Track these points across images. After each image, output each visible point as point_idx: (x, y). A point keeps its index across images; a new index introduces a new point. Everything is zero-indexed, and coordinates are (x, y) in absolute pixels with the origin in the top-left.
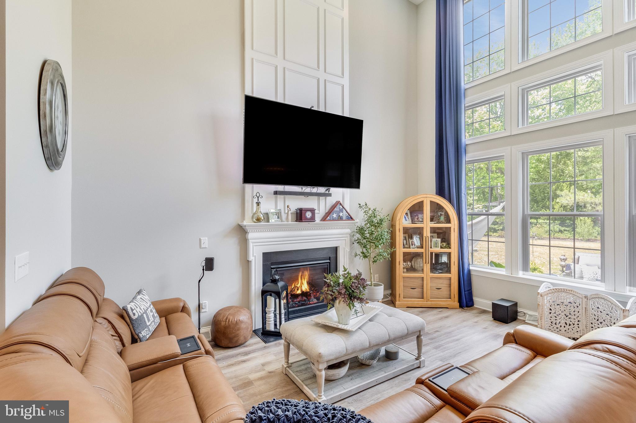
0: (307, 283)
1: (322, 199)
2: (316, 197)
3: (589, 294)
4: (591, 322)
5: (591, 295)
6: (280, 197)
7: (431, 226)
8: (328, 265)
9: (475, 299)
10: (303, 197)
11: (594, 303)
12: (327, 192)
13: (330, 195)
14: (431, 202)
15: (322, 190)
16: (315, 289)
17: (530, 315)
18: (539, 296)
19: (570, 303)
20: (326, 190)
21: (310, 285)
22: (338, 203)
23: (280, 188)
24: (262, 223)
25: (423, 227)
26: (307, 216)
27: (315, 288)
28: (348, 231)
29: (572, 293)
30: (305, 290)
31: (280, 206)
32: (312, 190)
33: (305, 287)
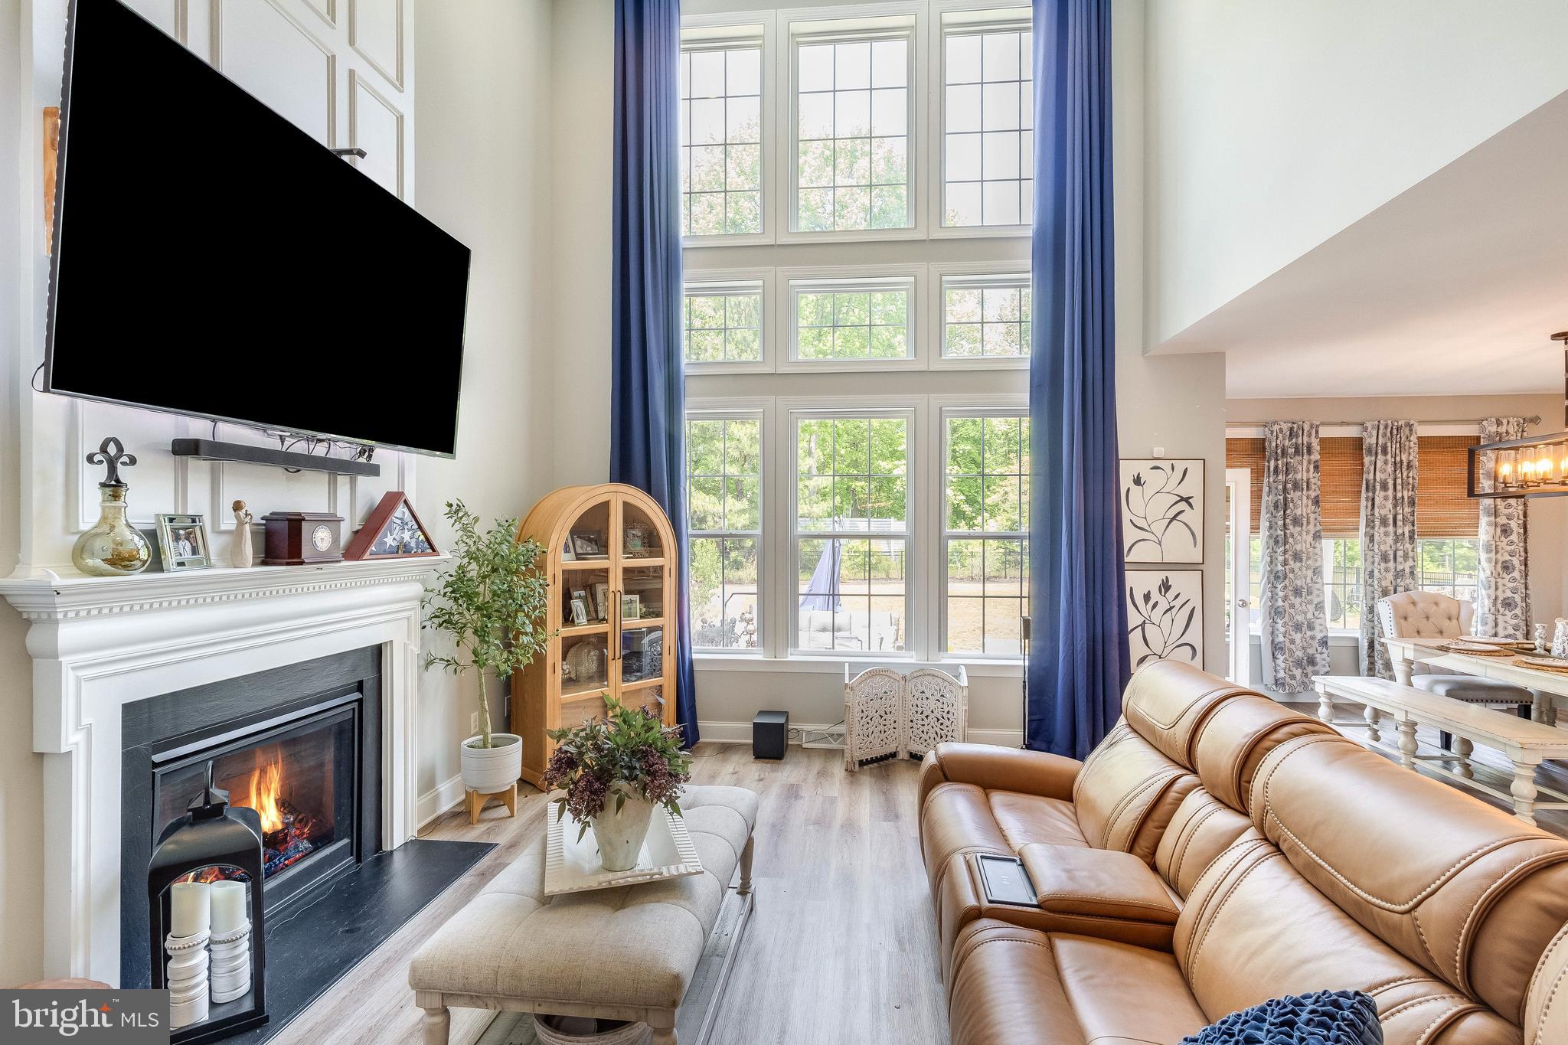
0: (277, 804)
1: (343, 481)
2: (323, 477)
3: (907, 673)
4: (911, 718)
5: (913, 673)
6: (198, 469)
7: (626, 566)
8: (354, 709)
9: (701, 724)
10: (278, 471)
11: (915, 685)
12: (363, 460)
13: (374, 471)
14: (625, 504)
15: (343, 448)
16: (300, 817)
17: (809, 733)
18: (848, 690)
19: (885, 693)
20: (362, 453)
21: (285, 809)
22: (393, 500)
23: (197, 426)
24: (137, 576)
25: (606, 566)
26: (319, 544)
27: (298, 816)
28: (416, 589)
29: (888, 674)
30: (271, 826)
31: (198, 501)
32: (311, 447)
33: (271, 819)
